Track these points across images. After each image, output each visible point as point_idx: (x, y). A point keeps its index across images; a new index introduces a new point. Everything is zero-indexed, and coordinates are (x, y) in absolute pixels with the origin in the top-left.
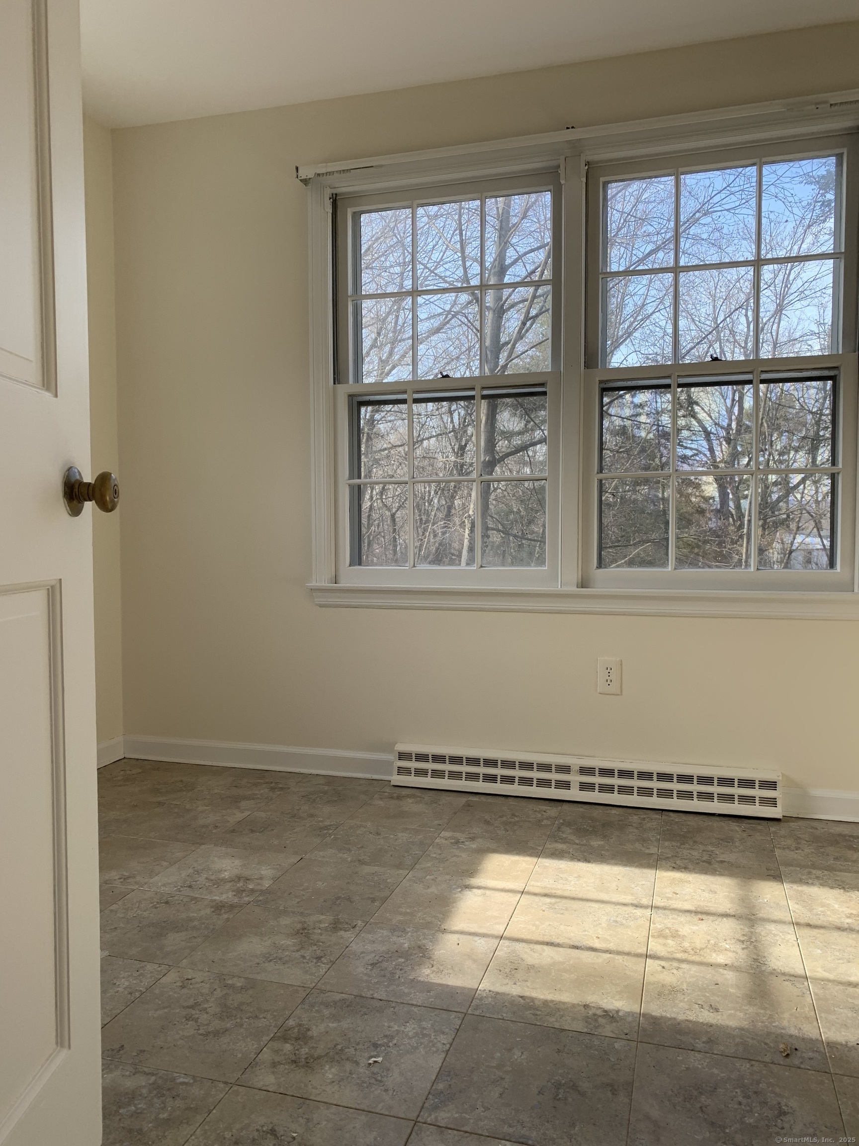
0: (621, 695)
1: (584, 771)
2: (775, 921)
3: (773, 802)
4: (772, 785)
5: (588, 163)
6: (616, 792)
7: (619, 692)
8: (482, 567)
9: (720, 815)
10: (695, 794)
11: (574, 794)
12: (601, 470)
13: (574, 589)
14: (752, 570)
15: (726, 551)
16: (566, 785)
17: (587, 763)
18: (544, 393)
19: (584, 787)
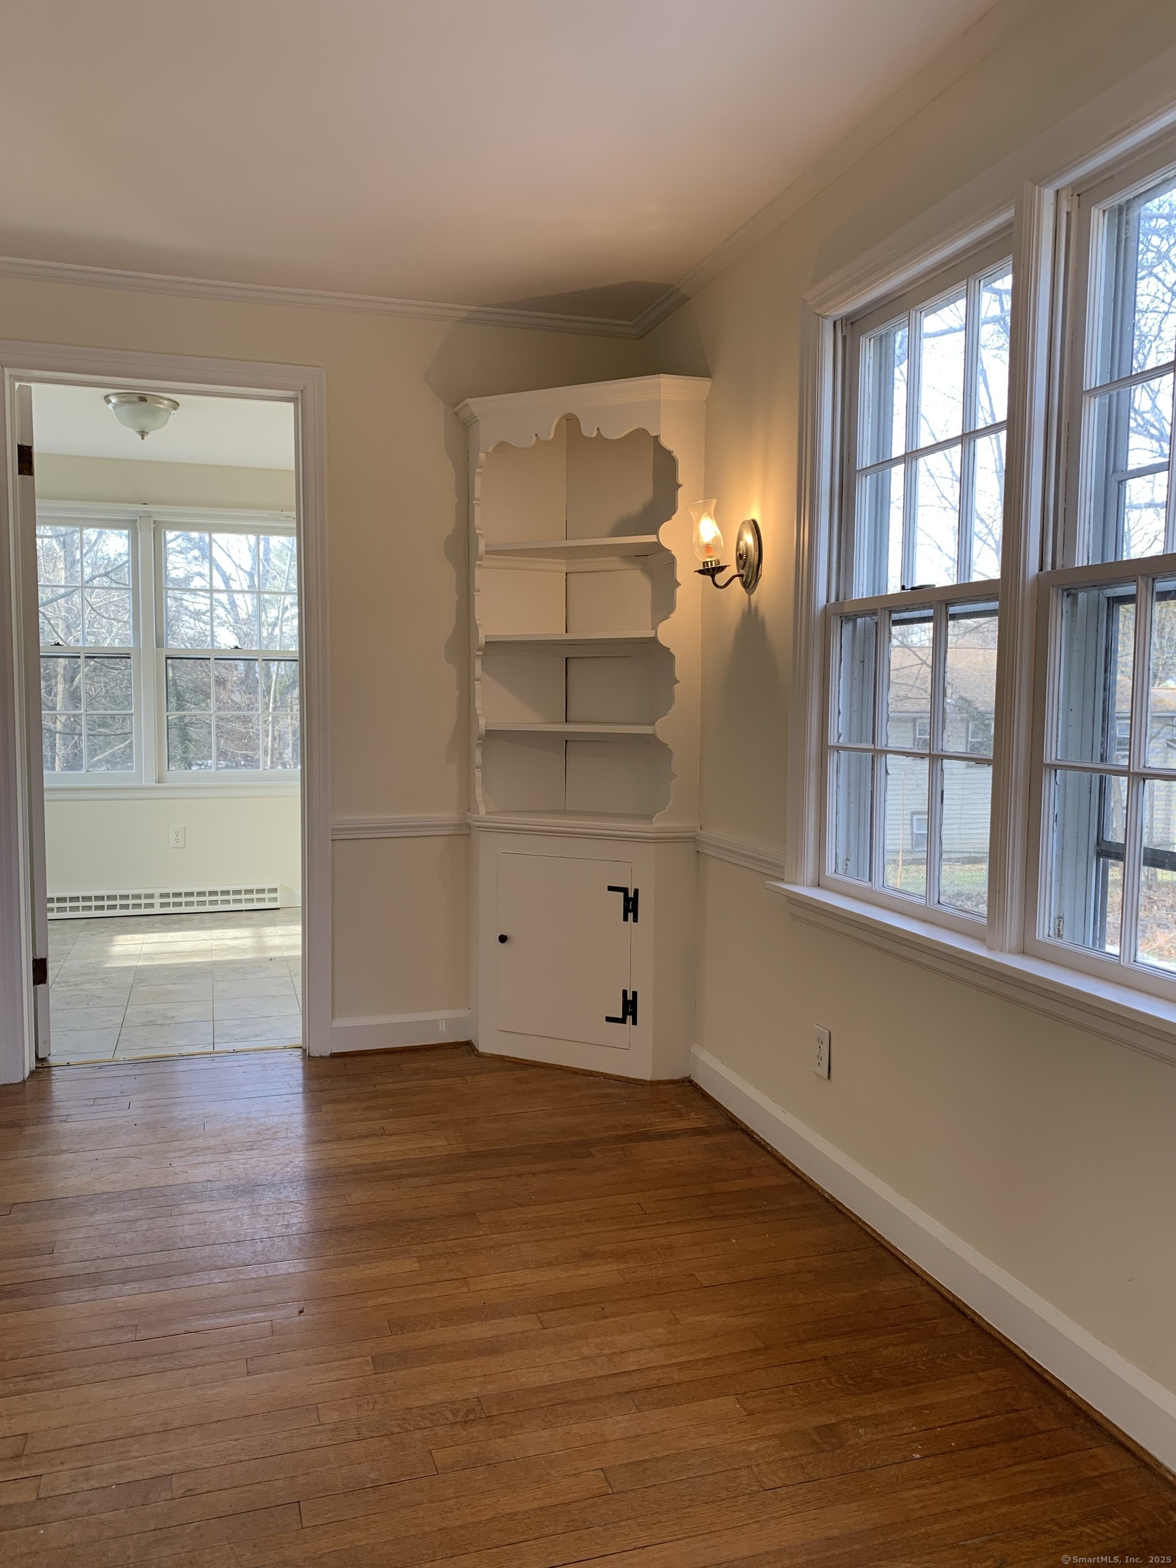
0: (185, 847)
1: (162, 896)
2: (248, 937)
3: (275, 899)
4: (275, 890)
5: (155, 522)
6: (183, 906)
7: (184, 846)
8: (88, 771)
9: (246, 910)
10: (231, 901)
11: (157, 910)
12: (167, 710)
13: (154, 784)
14: (261, 769)
15: (253, 732)
16: (152, 905)
17: (164, 891)
18: (130, 658)
19: (163, 905)
